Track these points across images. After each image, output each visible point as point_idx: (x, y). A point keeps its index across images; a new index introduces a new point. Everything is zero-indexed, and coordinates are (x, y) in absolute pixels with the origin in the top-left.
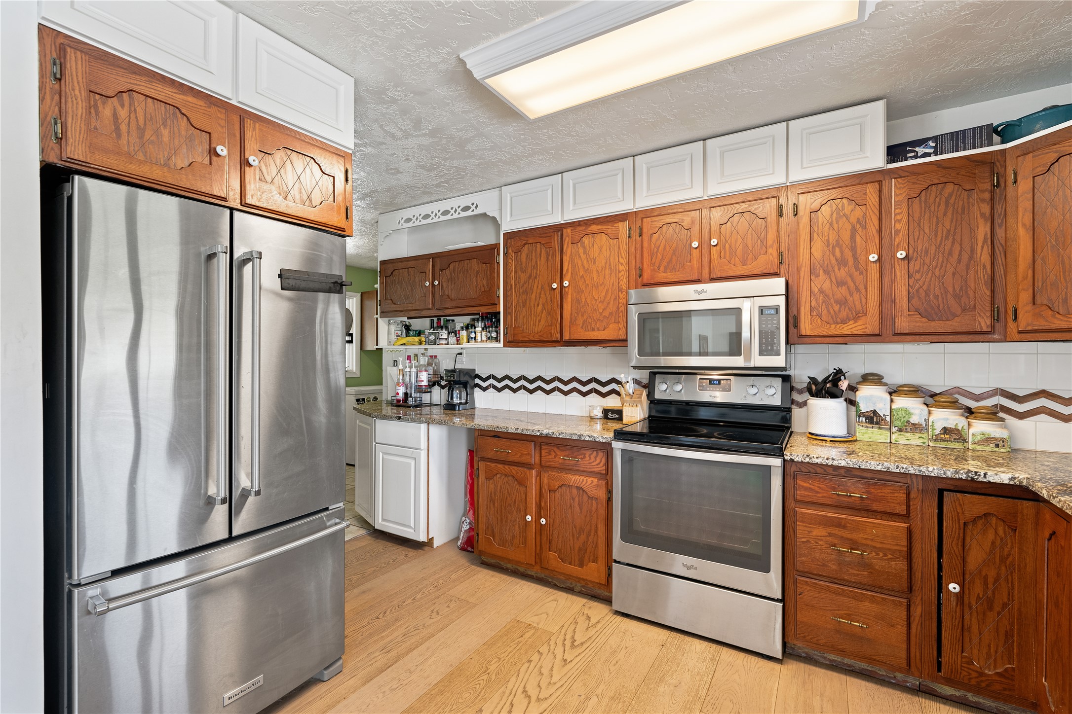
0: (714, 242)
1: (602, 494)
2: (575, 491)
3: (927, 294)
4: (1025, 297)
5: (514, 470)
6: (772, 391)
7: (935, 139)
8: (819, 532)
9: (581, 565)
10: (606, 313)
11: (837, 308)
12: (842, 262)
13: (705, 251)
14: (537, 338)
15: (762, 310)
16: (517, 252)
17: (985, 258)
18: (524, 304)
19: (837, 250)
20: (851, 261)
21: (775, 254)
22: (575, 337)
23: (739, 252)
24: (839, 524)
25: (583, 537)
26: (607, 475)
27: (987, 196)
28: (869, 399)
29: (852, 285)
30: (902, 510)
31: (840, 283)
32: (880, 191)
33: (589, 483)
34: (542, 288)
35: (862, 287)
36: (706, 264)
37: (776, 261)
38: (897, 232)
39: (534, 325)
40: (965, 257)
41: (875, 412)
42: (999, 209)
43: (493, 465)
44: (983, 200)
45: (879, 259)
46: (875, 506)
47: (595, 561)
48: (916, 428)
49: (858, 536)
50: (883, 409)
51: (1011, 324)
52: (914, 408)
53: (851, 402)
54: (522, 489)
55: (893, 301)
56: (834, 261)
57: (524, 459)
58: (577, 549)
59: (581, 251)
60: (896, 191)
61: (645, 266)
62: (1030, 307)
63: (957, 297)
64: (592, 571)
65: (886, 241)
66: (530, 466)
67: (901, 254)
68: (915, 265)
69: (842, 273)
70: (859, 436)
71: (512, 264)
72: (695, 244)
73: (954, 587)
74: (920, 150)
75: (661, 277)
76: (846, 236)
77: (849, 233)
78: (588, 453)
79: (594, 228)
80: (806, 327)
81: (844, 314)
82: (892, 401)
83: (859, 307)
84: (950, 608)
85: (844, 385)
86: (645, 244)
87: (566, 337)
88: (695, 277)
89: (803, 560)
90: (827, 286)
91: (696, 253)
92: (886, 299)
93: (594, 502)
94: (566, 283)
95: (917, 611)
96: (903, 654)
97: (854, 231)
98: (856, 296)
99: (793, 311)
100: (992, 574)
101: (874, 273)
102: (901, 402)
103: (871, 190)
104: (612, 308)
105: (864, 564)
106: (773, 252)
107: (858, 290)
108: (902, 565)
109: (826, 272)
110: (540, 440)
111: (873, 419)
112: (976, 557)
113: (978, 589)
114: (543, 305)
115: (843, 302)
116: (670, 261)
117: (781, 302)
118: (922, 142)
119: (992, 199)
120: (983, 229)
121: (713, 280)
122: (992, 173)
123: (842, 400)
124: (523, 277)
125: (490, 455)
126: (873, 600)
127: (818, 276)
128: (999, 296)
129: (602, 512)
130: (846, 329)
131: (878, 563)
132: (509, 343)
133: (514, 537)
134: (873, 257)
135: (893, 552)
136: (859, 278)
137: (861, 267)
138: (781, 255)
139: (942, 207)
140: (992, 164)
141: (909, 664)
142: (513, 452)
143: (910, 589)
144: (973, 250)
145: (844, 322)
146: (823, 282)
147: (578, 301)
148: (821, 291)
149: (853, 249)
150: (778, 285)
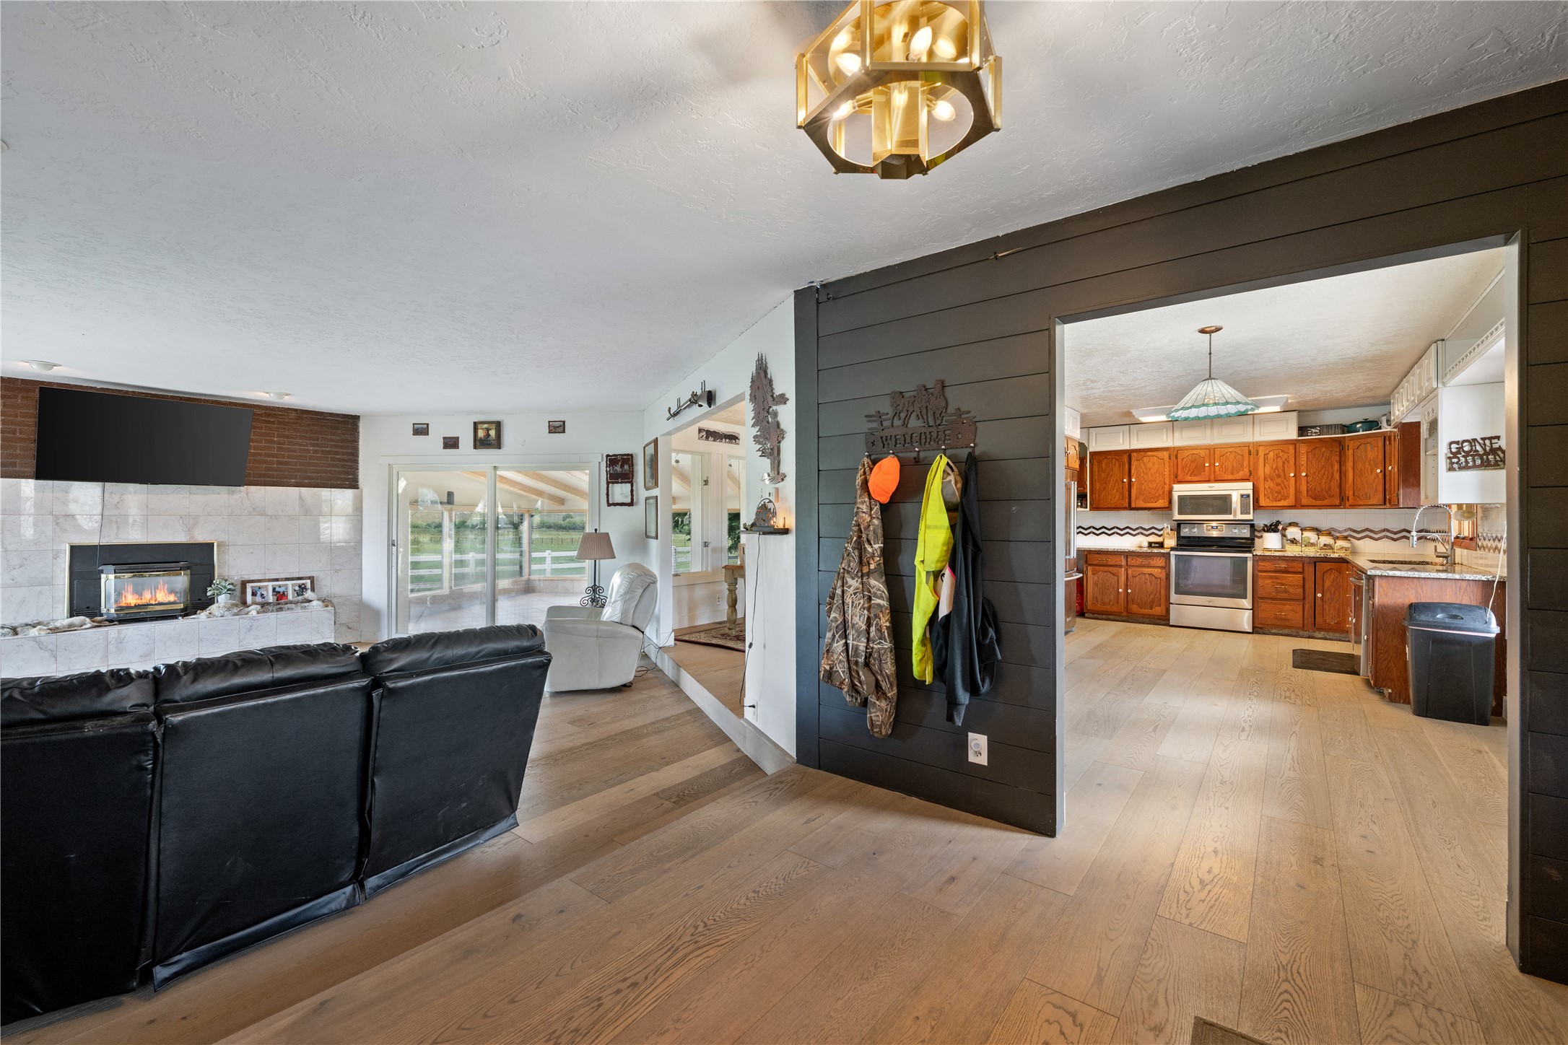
0: (1217, 464)
1: (1163, 576)
2: (1147, 576)
3: (1315, 490)
4: (1351, 493)
5: (1111, 569)
6: (1246, 531)
7: (1320, 426)
8: (1268, 581)
9: (1151, 609)
10: (1157, 495)
11: (1276, 495)
12: (1279, 476)
13: (1212, 468)
14: (1113, 506)
15: (1242, 496)
16: (1099, 462)
17: (1337, 477)
18: (1104, 489)
19: (1277, 471)
20: (1283, 476)
21: (1247, 471)
22: (1138, 506)
23: (1230, 469)
24: (1276, 578)
25: (1152, 596)
26: (1167, 567)
27: (1338, 453)
28: (1291, 533)
29: (1283, 486)
30: (1301, 570)
31: (1278, 485)
32: (1295, 448)
33: (1155, 571)
34: (1117, 481)
35: (1287, 486)
36: (1212, 473)
37: (1248, 474)
38: (1302, 465)
39: (1111, 499)
40: (1330, 477)
41: (1294, 539)
42: (1343, 459)
43: (1097, 567)
44: (1336, 455)
45: (1295, 476)
46: (1291, 570)
47: (1160, 605)
48: (1312, 545)
49: (1283, 582)
50: (1298, 537)
51: (1347, 502)
52: (1312, 536)
53: (1284, 535)
54: (1116, 578)
55: (1301, 493)
56: (1275, 476)
57: (1118, 563)
58: (1148, 602)
59: (1142, 464)
60: (1303, 449)
61: (1179, 473)
62: (1352, 497)
63: (1327, 492)
64: (1158, 610)
65: (1298, 468)
66: (1120, 566)
67: (1304, 474)
68: (1310, 479)
69: (1279, 481)
70: (1287, 549)
71: (1095, 468)
72: (1207, 465)
73: (1319, 595)
74: (1314, 430)
75: (1188, 478)
76: (1280, 465)
77: (1282, 464)
78: (1155, 558)
79: (1150, 453)
80: (1262, 502)
81: (1279, 497)
82: (1302, 534)
83: (1286, 495)
84: (1318, 602)
85: (1280, 527)
86: (1179, 463)
87: (1133, 506)
88: (1207, 479)
89: (1260, 593)
90: (1272, 485)
91: (1207, 469)
92: (1297, 492)
93: (1159, 580)
94: (1133, 480)
95: (1307, 606)
96: (1302, 622)
97: (1284, 463)
98: (1285, 490)
99: (1256, 496)
100: (1333, 590)
101: (1293, 481)
102: (1306, 534)
103: (1291, 448)
104: (1160, 492)
105: (1286, 591)
106: (1246, 470)
107: (1286, 488)
108: (1301, 590)
109: (1272, 480)
110: (1126, 554)
111: (1293, 541)
112: (1327, 584)
113: (1328, 596)
114: (1117, 490)
115: (1279, 493)
116: (1193, 471)
117: (1251, 492)
118: (1314, 427)
119: (1340, 455)
120: (1336, 466)
121: (1216, 481)
122: (1340, 445)
123: (1279, 533)
124: (1104, 475)
125: (1095, 563)
126: (1289, 604)
127: (1267, 481)
128: (1343, 491)
129: (1163, 583)
130: (1280, 504)
131: (1291, 590)
132: (1093, 508)
133: (1110, 600)
134: (1292, 475)
135: (1297, 586)
136: (1286, 483)
137: (1287, 478)
138: (1250, 472)
139: (1321, 456)
140: (1340, 442)
141: (1304, 626)
142: (1111, 560)
143: (1304, 599)
144: (1333, 474)
145: (1279, 501)
146: (1270, 484)
147: (1140, 489)
148: (1269, 488)
149: (1284, 471)
150: (1250, 485)
